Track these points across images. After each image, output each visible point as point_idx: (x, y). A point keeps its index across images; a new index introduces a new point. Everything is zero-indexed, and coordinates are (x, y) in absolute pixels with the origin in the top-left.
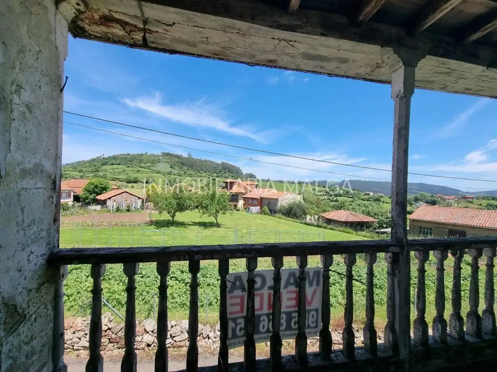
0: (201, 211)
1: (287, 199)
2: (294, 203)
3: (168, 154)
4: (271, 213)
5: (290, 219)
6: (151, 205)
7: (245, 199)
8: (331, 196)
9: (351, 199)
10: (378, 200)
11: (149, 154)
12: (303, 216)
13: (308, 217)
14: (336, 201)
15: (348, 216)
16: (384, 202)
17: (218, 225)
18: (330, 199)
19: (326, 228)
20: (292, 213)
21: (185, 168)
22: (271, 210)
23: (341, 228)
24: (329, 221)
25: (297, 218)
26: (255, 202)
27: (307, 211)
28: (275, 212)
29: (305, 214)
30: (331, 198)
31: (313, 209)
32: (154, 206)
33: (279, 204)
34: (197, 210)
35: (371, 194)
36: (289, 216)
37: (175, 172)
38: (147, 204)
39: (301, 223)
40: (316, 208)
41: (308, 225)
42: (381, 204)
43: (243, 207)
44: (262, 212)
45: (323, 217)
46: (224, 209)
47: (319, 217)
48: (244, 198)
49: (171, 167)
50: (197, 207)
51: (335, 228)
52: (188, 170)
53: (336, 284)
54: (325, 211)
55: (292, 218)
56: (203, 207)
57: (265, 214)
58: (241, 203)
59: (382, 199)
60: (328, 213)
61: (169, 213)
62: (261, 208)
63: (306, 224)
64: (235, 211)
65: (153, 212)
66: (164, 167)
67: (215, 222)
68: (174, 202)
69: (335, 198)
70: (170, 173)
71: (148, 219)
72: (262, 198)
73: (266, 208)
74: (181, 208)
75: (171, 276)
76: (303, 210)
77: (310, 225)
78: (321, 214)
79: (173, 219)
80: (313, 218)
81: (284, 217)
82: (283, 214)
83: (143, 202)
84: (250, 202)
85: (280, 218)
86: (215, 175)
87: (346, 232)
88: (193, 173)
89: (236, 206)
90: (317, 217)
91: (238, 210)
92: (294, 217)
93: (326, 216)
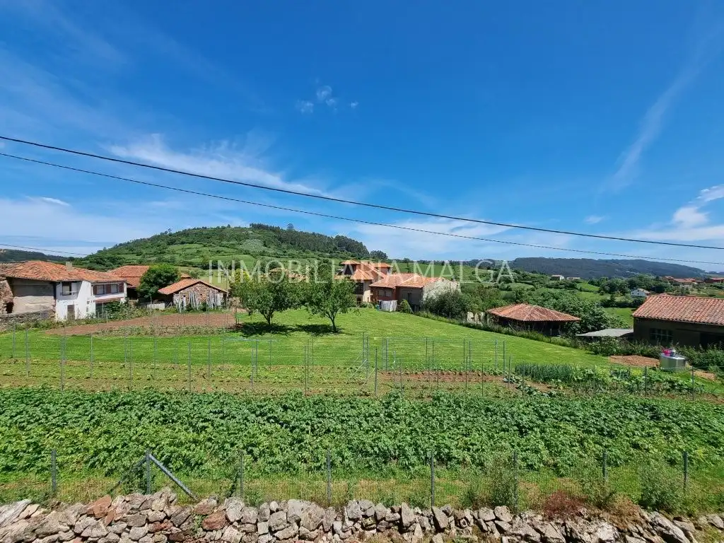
0: (310, 309)
1: (436, 287)
2: (448, 294)
3: (259, 227)
4: (414, 311)
5: (444, 319)
6: (237, 300)
7: (373, 289)
9: (532, 286)
10: (571, 287)
11: (232, 226)
12: (463, 313)
13: (470, 315)
14: (508, 289)
15: (533, 313)
16: (581, 290)
17: (335, 330)
19: (499, 332)
20: (445, 308)
21: (284, 246)
22: (413, 307)
23: (524, 333)
24: (504, 322)
25: (453, 317)
26: (389, 294)
27: (468, 306)
28: (420, 309)
29: (465, 311)
30: (500, 285)
31: (476, 302)
32: (242, 303)
33: (425, 296)
34: (303, 307)
35: (562, 278)
36: (440, 315)
37: (271, 251)
38: (230, 299)
39: (461, 324)
40: (480, 301)
41: (471, 327)
42: (577, 292)
43: (370, 301)
44: (400, 309)
45: (492, 315)
46: (345, 306)
47: (486, 315)
48: (372, 287)
49: (265, 245)
50: (303, 303)
51: (514, 332)
52: (288, 248)
54: (495, 306)
55: (445, 317)
56: (312, 303)
57: (404, 311)
58: (367, 295)
59: (578, 286)
60: (499, 308)
61: (262, 313)
62: (398, 303)
63: (468, 326)
64: (358, 308)
65: (239, 310)
66: (255, 245)
67: (332, 325)
68: (270, 296)
69: (506, 286)
70: (263, 254)
71: (233, 322)
72: (398, 288)
73: (405, 303)
74: (280, 305)
75: (269, 415)
76: (461, 305)
77: (474, 327)
78: (490, 311)
79: (269, 320)
80: (476, 315)
81: (433, 316)
82: (432, 311)
83: (225, 296)
84: (381, 294)
85: (427, 317)
86: (328, 254)
87: (531, 338)
88: (295, 252)
89: (359, 300)
90: (482, 314)
91: (364, 306)
92: (448, 315)
93: (497, 313)
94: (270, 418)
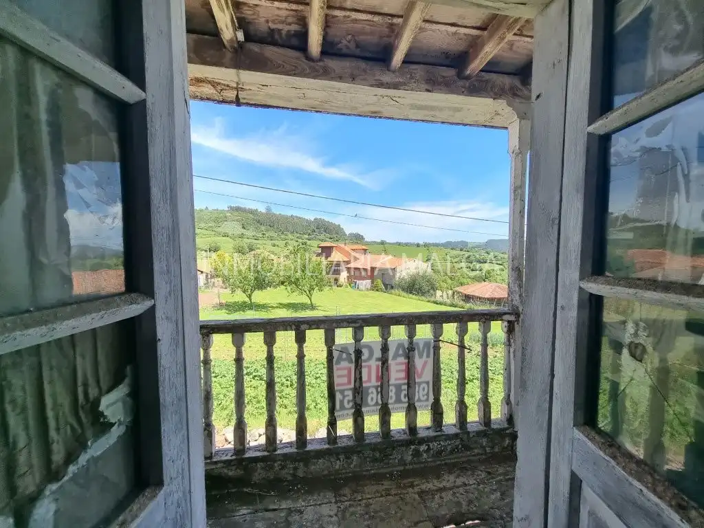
0: (289, 288)
1: (409, 267)
2: (418, 274)
3: (238, 209)
4: (386, 288)
5: (414, 296)
6: (219, 281)
7: (349, 269)
8: (471, 263)
9: (502, 266)
11: (210, 209)
12: (431, 291)
13: (439, 293)
14: (479, 270)
15: (494, 290)
17: (312, 307)
18: (470, 268)
19: (463, 307)
20: (416, 287)
21: (263, 228)
22: (386, 286)
24: (468, 298)
25: (423, 294)
26: (364, 274)
27: (437, 285)
28: (392, 287)
29: (434, 288)
30: (471, 266)
31: (444, 281)
32: (223, 282)
33: (398, 275)
34: (282, 287)
36: (411, 293)
37: (249, 233)
38: (213, 280)
39: (429, 301)
40: (449, 281)
41: (438, 304)
43: (346, 281)
44: (374, 288)
45: (459, 293)
46: (321, 284)
47: (454, 293)
49: (244, 228)
50: (283, 283)
52: (267, 231)
53: (474, 381)
54: (462, 284)
55: (416, 295)
56: (290, 283)
57: (377, 290)
58: (344, 275)
60: (466, 286)
61: (244, 292)
62: (372, 283)
63: (436, 302)
64: (335, 287)
65: (222, 291)
66: (233, 227)
67: (309, 302)
68: (251, 276)
69: (478, 266)
70: (242, 236)
71: (217, 301)
72: (373, 269)
73: (379, 282)
74: (261, 284)
75: (254, 374)
76: (431, 284)
77: (441, 303)
78: (458, 289)
79: (251, 300)
80: (445, 294)
81: (405, 294)
82: (403, 290)
83: (207, 276)
84: (356, 275)
85: (399, 295)
86: (307, 236)
88: (272, 234)
89: (336, 280)
90: (450, 292)
91: (341, 286)
92: (418, 293)
93: (462, 291)
94: (255, 376)
